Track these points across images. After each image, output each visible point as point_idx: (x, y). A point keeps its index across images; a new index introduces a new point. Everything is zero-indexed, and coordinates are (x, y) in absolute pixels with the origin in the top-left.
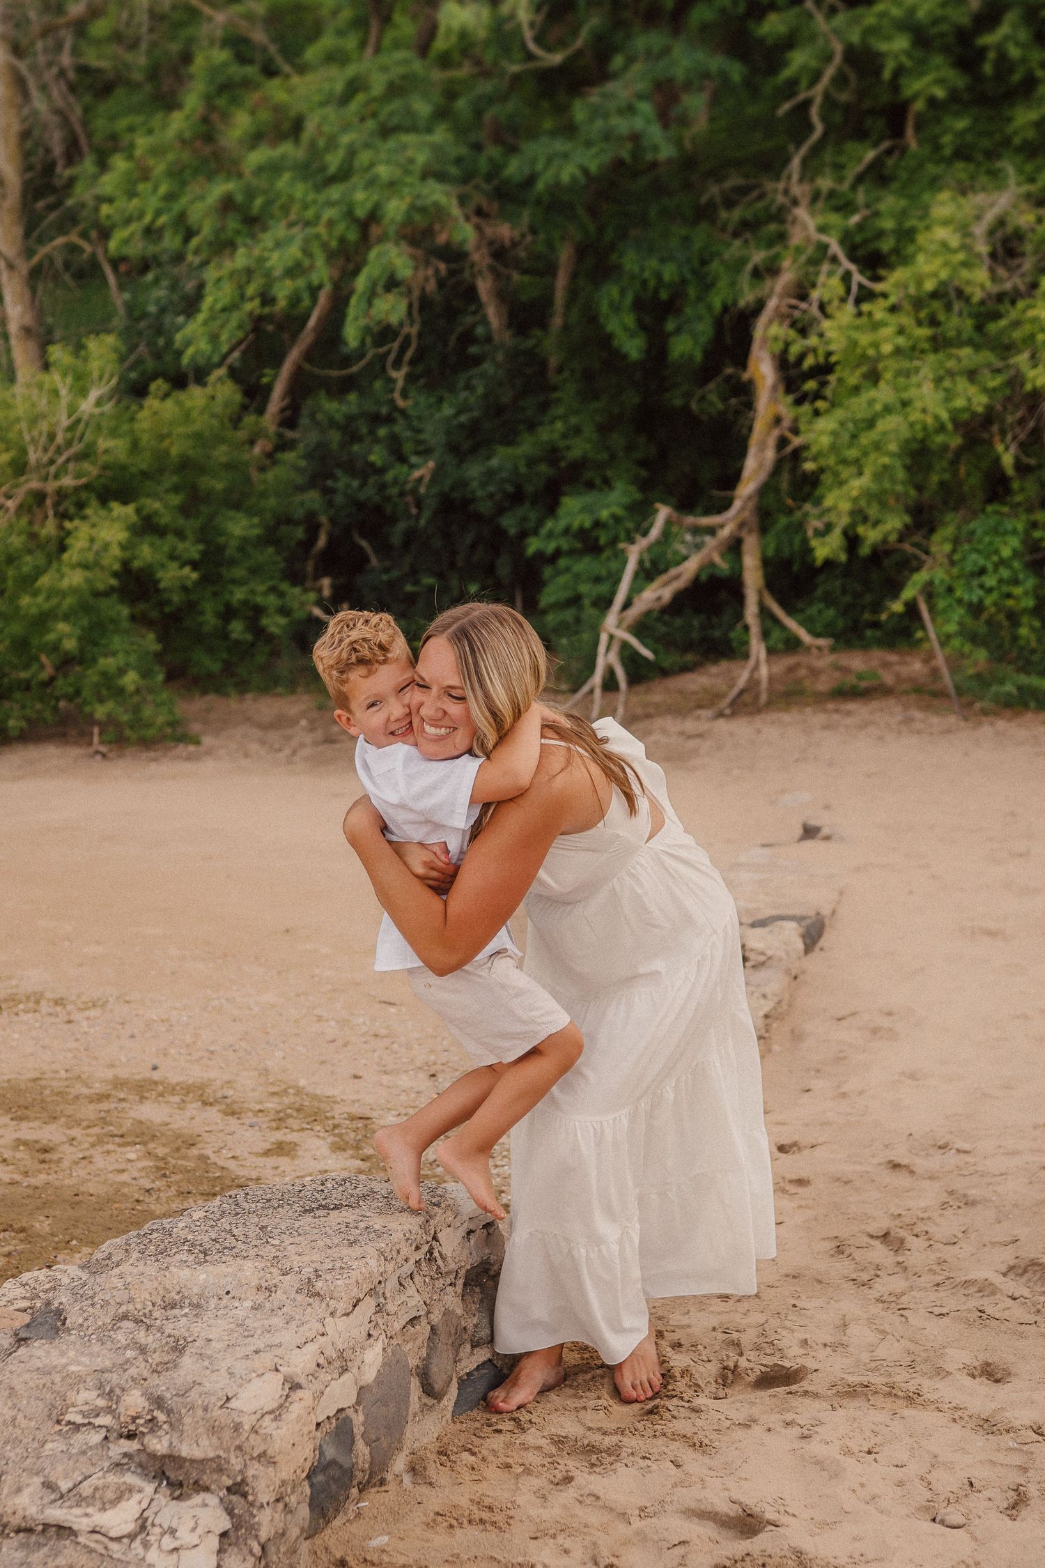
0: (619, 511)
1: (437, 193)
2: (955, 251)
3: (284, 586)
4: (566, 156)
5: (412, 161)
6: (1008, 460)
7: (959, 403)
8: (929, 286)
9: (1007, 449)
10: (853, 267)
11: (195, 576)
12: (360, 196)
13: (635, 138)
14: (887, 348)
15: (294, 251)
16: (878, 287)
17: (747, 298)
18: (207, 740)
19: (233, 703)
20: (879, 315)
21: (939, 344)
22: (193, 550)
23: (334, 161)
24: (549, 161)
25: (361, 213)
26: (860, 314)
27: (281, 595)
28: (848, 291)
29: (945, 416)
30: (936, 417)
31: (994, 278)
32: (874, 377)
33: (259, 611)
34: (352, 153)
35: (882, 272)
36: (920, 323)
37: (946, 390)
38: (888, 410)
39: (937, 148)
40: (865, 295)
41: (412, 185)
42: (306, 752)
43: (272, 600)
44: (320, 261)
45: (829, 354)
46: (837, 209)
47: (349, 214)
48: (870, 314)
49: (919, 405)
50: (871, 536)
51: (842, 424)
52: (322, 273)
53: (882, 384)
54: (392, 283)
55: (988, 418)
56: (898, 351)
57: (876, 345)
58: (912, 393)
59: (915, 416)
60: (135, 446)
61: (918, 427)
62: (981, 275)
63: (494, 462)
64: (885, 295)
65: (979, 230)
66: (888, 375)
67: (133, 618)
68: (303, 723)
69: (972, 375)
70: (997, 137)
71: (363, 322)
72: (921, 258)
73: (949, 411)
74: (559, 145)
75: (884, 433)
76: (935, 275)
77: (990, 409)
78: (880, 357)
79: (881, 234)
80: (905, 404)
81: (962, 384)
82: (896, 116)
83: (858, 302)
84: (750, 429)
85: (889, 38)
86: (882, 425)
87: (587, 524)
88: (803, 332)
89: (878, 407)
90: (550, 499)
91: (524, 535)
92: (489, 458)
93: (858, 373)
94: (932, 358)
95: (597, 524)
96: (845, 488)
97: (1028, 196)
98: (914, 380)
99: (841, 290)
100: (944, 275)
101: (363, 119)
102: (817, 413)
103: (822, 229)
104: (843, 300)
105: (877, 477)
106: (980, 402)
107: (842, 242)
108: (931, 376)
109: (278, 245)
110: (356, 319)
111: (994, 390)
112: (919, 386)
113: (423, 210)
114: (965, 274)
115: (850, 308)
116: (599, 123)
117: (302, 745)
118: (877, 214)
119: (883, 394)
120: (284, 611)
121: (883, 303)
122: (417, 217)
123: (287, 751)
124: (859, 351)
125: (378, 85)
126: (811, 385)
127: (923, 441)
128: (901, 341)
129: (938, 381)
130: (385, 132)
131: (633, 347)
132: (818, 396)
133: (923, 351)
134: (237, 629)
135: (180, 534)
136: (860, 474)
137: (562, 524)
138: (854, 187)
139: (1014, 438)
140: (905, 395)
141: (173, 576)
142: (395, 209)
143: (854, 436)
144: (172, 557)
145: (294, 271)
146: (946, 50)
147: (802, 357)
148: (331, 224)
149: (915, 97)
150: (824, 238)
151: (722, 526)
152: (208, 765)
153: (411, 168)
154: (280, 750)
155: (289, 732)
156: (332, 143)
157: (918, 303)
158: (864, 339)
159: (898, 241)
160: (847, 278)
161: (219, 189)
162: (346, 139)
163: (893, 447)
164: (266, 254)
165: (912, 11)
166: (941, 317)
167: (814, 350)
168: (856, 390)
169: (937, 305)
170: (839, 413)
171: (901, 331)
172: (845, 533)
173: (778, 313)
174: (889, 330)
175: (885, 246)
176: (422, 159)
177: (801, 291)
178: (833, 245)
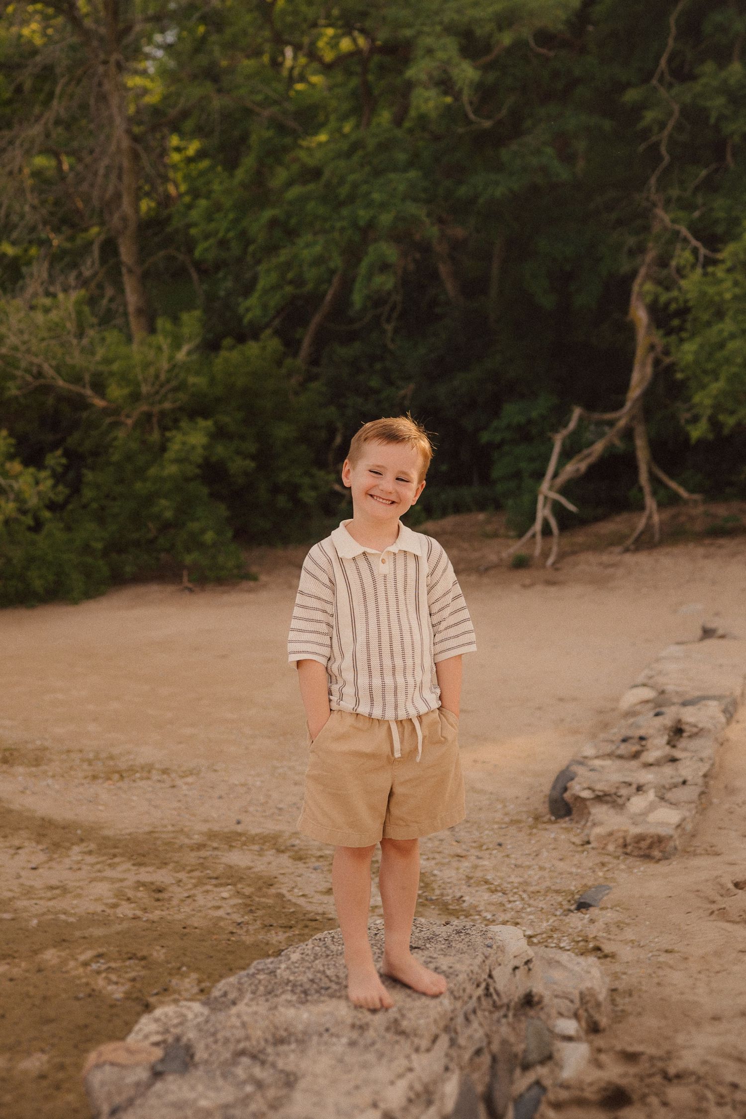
0: (545, 412)
1: (413, 209)
3: (314, 471)
4: (497, 181)
5: (396, 190)
10: (699, 245)
11: (253, 465)
12: (361, 213)
13: (543, 169)
14: (728, 296)
15: (318, 249)
16: (720, 256)
17: (625, 268)
18: (264, 578)
19: (280, 552)
20: (720, 275)
22: (251, 447)
23: (344, 192)
24: (486, 186)
25: (362, 223)
26: (705, 274)
27: (312, 476)
28: (697, 258)
32: (720, 314)
33: (296, 488)
34: (355, 186)
35: (720, 246)
38: (732, 336)
40: (710, 262)
41: (396, 204)
43: (306, 481)
44: (336, 254)
45: (687, 301)
46: (683, 207)
47: (355, 225)
48: (713, 274)
50: (729, 421)
51: (701, 346)
52: (337, 261)
53: (726, 319)
54: (384, 267)
56: (735, 297)
57: (720, 294)
60: (212, 381)
63: (456, 383)
64: (723, 261)
66: (731, 313)
67: (211, 495)
71: (365, 292)
74: (492, 176)
75: (732, 352)
78: (723, 302)
79: (716, 221)
82: (718, 148)
83: (704, 266)
85: (712, 99)
86: (729, 347)
87: (523, 422)
88: (667, 288)
89: (726, 335)
90: (494, 407)
91: (478, 430)
92: (451, 381)
93: (709, 313)
95: (530, 421)
96: (707, 390)
99: (691, 259)
102: (682, 341)
103: (674, 221)
104: (693, 266)
105: (730, 381)
107: (690, 228)
109: (308, 245)
110: (360, 292)
113: (404, 219)
115: (699, 271)
118: (711, 209)
119: (727, 326)
120: (314, 488)
121: (722, 267)
122: (400, 224)
124: (708, 299)
125: (373, 145)
126: (676, 322)
128: (737, 290)
130: (376, 173)
131: (548, 302)
132: (681, 329)
134: (282, 501)
135: (243, 438)
136: (717, 380)
137: (504, 422)
138: (694, 192)
141: (239, 466)
142: (386, 219)
143: (711, 354)
144: (238, 453)
145: (319, 261)
147: (667, 304)
148: (343, 229)
149: (732, 134)
150: (677, 227)
151: (619, 419)
152: (264, 595)
153: (396, 194)
158: (711, 291)
159: (729, 226)
160: (695, 251)
161: (268, 214)
162: (352, 178)
163: (739, 360)
164: (300, 251)
167: (676, 299)
168: (709, 324)
171: (737, 284)
172: (710, 420)
173: (648, 277)
174: (728, 284)
175: (720, 229)
176: (402, 188)
177: (663, 262)
178: (684, 232)
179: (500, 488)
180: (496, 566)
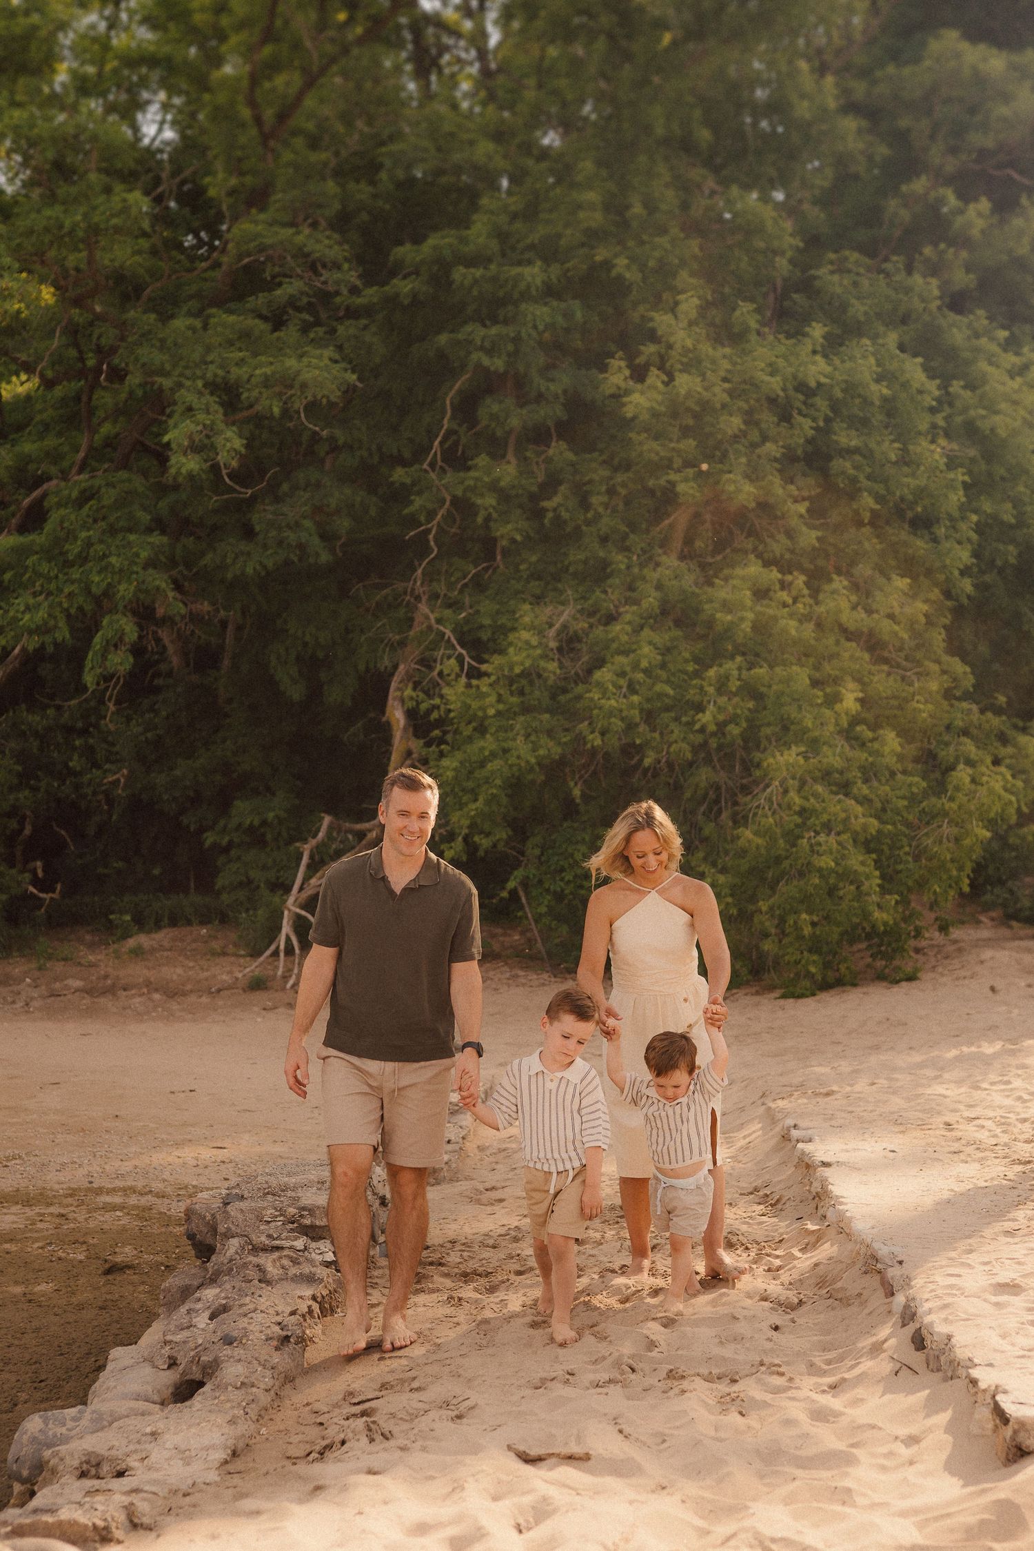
0: (283, 814)
1: (155, 578)
2: (535, 647)
4: (249, 554)
5: (137, 555)
6: (577, 792)
7: (542, 752)
8: (517, 670)
9: (576, 784)
10: (464, 652)
13: (301, 547)
14: (491, 712)
15: (42, 614)
16: (484, 667)
17: (386, 662)
20: (484, 689)
21: (526, 710)
23: (73, 549)
24: (237, 557)
25: (96, 591)
26: (469, 686)
28: (462, 670)
29: (533, 760)
30: (527, 762)
31: (561, 666)
32: (482, 730)
34: (89, 544)
35: (486, 656)
36: (512, 694)
37: (532, 742)
38: (493, 755)
39: (517, 570)
40: (474, 674)
41: (137, 573)
42: (35, 1004)
44: (62, 623)
45: (450, 711)
46: (449, 606)
47: (88, 591)
48: (478, 687)
49: (515, 753)
50: (484, 843)
51: (461, 763)
52: (63, 633)
53: (488, 736)
54: (115, 644)
55: (562, 762)
56: (499, 714)
57: (483, 709)
58: (510, 744)
59: (512, 760)
61: (515, 769)
62: (553, 666)
63: (178, 772)
64: (487, 675)
65: (552, 633)
66: (493, 730)
68: (28, 980)
69: (550, 733)
70: (559, 566)
71: (99, 671)
72: (511, 650)
73: (536, 757)
74: (243, 546)
75: (492, 772)
76: (522, 664)
77: (563, 756)
78: (486, 717)
79: (481, 627)
80: (506, 751)
81: (544, 740)
82: (489, 546)
83: (469, 676)
84: (389, 759)
85: (482, 495)
86: (489, 766)
87: (256, 823)
88: (429, 695)
89: (487, 753)
90: (224, 804)
91: (202, 830)
92: (171, 769)
93: (471, 727)
94: (522, 718)
95: (264, 823)
96: (465, 810)
97: (581, 611)
98: (510, 735)
99: (457, 669)
100: (528, 663)
101: (95, 521)
102: (442, 755)
103: (439, 621)
104: (458, 676)
105: (488, 802)
106: (557, 751)
107: (454, 631)
108: (522, 732)
109: (28, 608)
110: (92, 668)
111: (565, 743)
112: (514, 739)
113: (147, 591)
114: (542, 663)
115: (463, 680)
116: (273, 533)
117: (32, 999)
118: (478, 612)
119: (488, 743)
121: (486, 680)
122: (142, 596)
123: (20, 1004)
124: (471, 712)
125: (109, 497)
126: (436, 733)
127: (518, 778)
128: (501, 707)
129: (527, 736)
130: (113, 531)
131: (296, 692)
132: (441, 741)
133: (515, 714)
136: (476, 800)
137: (234, 822)
138: (461, 591)
139: (580, 778)
140: (505, 745)
142: (125, 590)
143: (471, 772)
145: (42, 629)
146: (521, 506)
147: (429, 712)
148: (71, 596)
149: (502, 536)
150: (441, 628)
151: (370, 831)
153: (137, 560)
154: (13, 1002)
155: (15, 988)
156: (71, 535)
157: (511, 681)
158: (475, 705)
159: (493, 633)
160: (460, 660)
162: (84, 534)
163: (498, 782)
164: (20, 616)
165: (498, 480)
166: (527, 689)
167: (438, 707)
168: (470, 739)
169: (524, 682)
170: (459, 755)
171: (499, 700)
172: (465, 839)
173: (409, 677)
174: (492, 699)
175: (485, 636)
176: (144, 554)
177: (426, 663)
178: (448, 633)
179: (225, 898)
180: (229, 988)
